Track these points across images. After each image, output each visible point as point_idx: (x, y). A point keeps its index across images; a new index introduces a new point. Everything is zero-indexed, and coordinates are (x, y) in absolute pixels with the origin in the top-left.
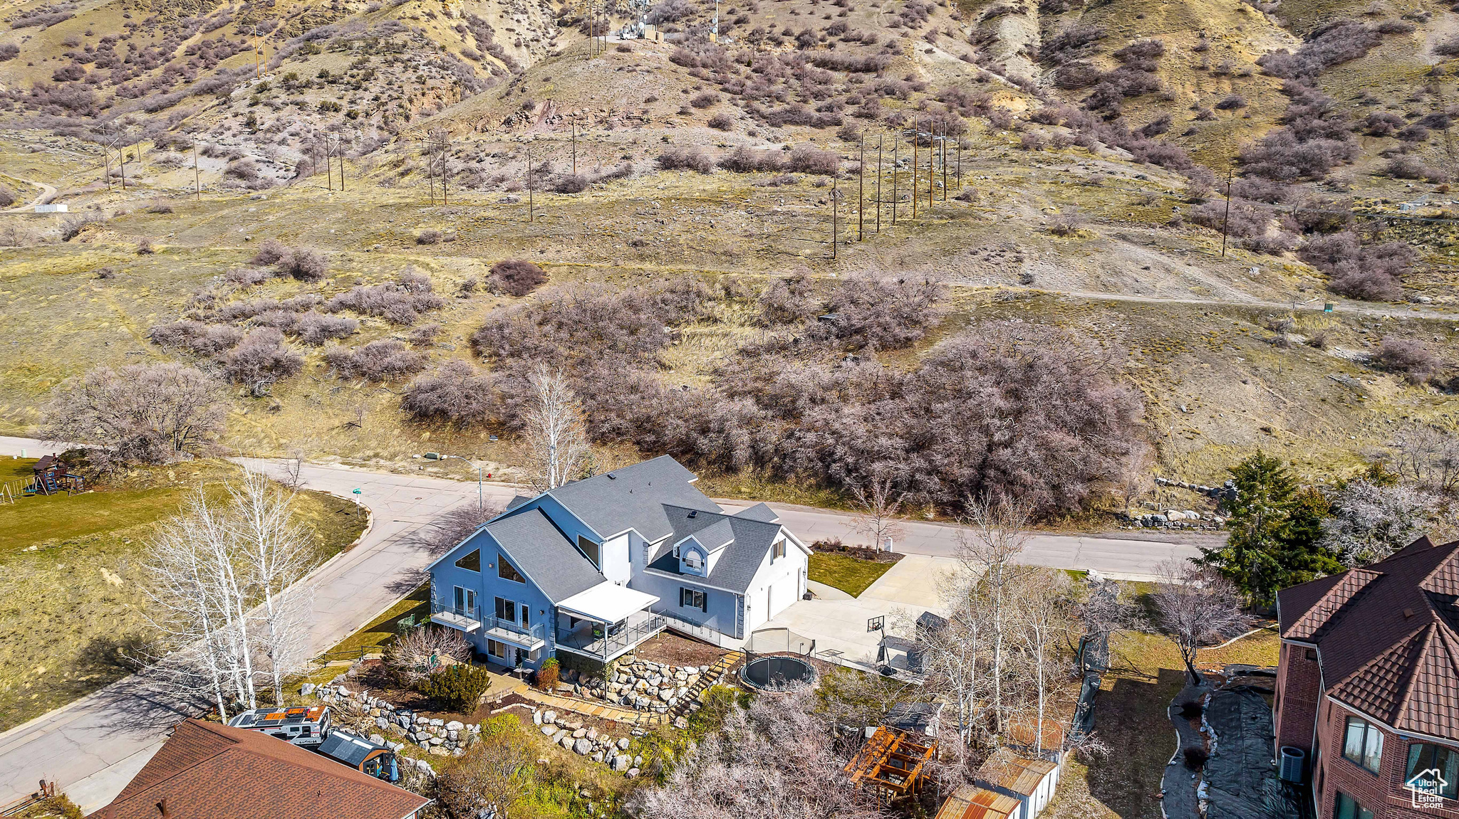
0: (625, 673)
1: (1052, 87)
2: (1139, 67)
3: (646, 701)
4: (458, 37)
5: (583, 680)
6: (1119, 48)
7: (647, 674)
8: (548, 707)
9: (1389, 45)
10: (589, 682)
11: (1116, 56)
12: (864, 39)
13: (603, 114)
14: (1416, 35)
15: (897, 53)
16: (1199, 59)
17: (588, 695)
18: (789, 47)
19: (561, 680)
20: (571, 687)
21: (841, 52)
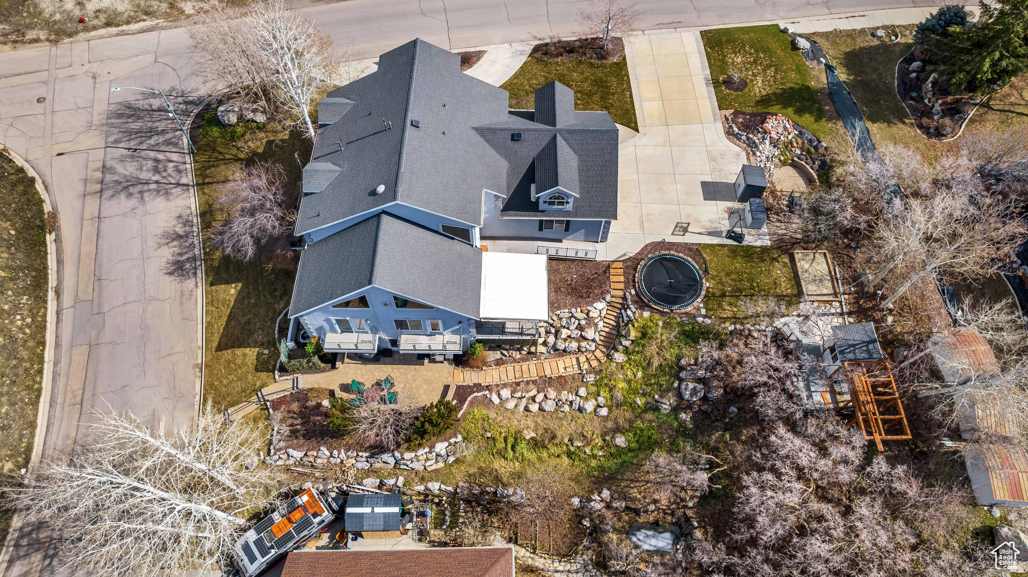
3: (574, 345)
5: (506, 345)
7: (563, 323)
8: (495, 384)
17: (518, 356)
20: (498, 355)
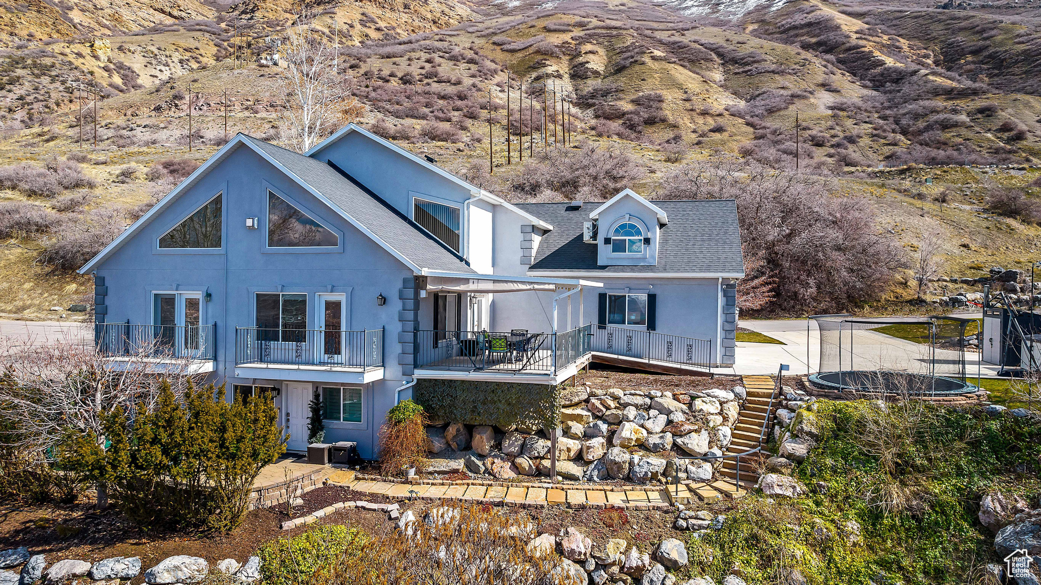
0: (578, 418)
1: (593, 119)
2: (651, 107)
4: (106, 74)
5: (483, 441)
6: (634, 97)
7: (631, 412)
8: (429, 500)
9: (799, 104)
10: (498, 446)
11: (633, 101)
12: (453, 81)
13: (249, 103)
14: (812, 100)
15: (479, 90)
16: (688, 105)
17: (507, 472)
18: (394, 84)
19: (431, 454)
20: (459, 464)
21: (435, 87)
